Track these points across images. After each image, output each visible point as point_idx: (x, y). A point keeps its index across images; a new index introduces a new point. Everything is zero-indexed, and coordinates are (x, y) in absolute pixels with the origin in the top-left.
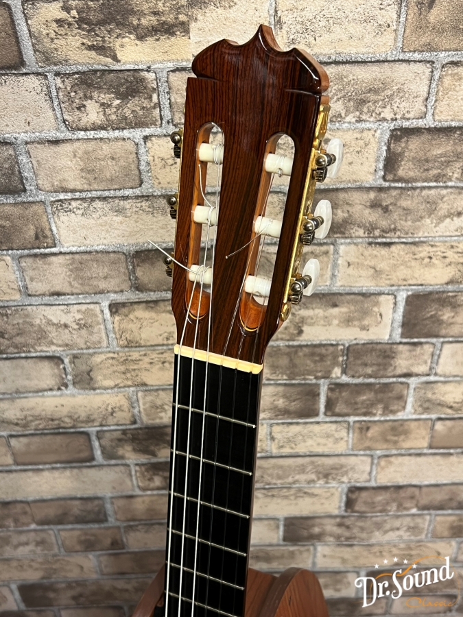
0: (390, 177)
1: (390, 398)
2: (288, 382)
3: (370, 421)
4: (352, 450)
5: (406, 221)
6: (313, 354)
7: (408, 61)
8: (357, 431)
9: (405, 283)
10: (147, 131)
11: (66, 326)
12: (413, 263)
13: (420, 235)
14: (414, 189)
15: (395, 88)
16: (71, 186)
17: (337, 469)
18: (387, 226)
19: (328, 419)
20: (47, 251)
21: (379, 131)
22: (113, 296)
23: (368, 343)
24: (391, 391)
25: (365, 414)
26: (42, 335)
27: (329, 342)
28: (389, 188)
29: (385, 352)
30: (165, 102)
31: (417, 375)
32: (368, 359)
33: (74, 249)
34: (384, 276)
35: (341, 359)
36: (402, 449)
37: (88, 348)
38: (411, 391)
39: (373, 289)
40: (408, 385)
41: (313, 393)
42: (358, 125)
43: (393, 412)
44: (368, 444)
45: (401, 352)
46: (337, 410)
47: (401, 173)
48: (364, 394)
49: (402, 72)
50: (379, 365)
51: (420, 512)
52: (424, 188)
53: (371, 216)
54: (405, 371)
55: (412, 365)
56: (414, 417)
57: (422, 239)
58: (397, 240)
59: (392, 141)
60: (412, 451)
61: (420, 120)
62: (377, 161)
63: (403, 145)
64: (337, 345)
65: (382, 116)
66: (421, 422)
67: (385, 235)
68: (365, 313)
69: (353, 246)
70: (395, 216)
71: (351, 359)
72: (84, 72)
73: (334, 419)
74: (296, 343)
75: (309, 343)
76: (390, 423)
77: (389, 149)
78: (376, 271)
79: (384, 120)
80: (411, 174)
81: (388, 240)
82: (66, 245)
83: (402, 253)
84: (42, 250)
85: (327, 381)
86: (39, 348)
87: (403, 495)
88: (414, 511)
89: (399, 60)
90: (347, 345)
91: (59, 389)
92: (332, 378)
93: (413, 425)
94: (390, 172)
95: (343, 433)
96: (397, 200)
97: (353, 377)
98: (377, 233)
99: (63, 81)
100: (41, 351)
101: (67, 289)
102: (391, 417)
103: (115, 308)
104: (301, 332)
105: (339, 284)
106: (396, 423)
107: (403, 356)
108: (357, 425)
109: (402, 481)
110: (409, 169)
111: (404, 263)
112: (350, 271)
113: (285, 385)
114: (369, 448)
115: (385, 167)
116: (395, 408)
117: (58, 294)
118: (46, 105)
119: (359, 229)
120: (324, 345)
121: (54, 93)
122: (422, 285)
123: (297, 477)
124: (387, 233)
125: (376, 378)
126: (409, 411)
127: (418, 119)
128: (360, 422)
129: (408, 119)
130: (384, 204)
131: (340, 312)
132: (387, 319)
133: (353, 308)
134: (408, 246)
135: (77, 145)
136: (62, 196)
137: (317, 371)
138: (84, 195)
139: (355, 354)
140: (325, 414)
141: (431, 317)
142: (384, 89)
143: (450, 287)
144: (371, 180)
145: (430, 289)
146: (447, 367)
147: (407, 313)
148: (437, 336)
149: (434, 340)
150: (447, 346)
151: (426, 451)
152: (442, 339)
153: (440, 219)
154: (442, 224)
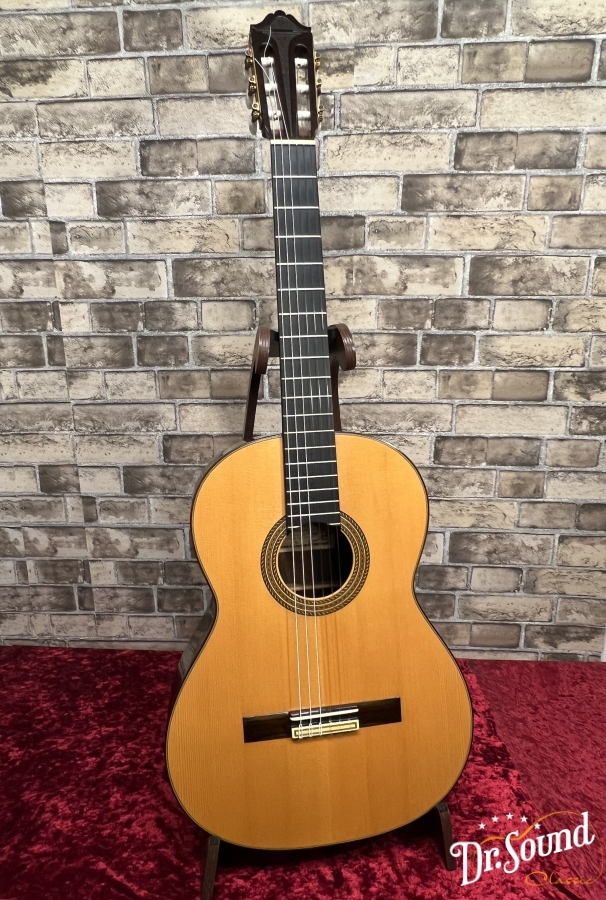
0: (458, 167)
1: (463, 349)
2: (396, 332)
3: (450, 371)
4: (438, 398)
5: (468, 199)
6: (413, 307)
8: (441, 380)
9: (469, 248)
12: (474, 232)
13: (477, 210)
14: (472, 175)
15: (458, 106)
17: (427, 417)
18: (457, 202)
19: (422, 368)
21: (451, 135)
23: (447, 299)
24: (464, 343)
25: (448, 364)
27: (423, 297)
28: (457, 175)
29: (459, 306)
31: (481, 329)
32: (448, 313)
34: (456, 242)
36: (473, 399)
38: (477, 343)
39: (451, 253)
40: (474, 338)
41: (411, 343)
42: (440, 130)
43: (466, 363)
44: (449, 392)
45: (469, 307)
46: (428, 359)
47: (464, 163)
48: (446, 345)
49: (462, 96)
50: (455, 318)
51: (488, 467)
52: (477, 175)
53: (447, 195)
54: (472, 324)
55: (476, 319)
56: (480, 368)
57: (478, 213)
58: (463, 214)
59: (458, 142)
60: (480, 402)
61: (473, 128)
62: (450, 155)
63: (464, 144)
64: (428, 300)
65: (452, 124)
66: (485, 373)
67: (456, 210)
68: (446, 272)
69: (437, 218)
70: (462, 195)
71: (437, 312)
73: (426, 368)
74: (402, 298)
75: (411, 298)
76: (464, 373)
77: (456, 147)
78: (451, 238)
79: (453, 127)
80: (470, 164)
81: (458, 214)
83: (466, 223)
85: (422, 332)
86: (242, 293)
87: (475, 447)
88: (484, 465)
89: (460, 89)
90: (434, 300)
91: (249, 329)
92: (425, 329)
93: (479, 375)
94: (458, 163)
95: (432, 382)
96: (462, 183)
97: (439, 328)
98: (452, 208)
100: (244, 296)
101: (266, 246)
102: (464, 367)
104: (406, 288)
105: (430, 248)
106: (469, 373)
107: (471, 310)
108: (442, 374)
109: (474, 432)
110: (468, 161)
111: (469, 231)
112: (436, 237)
114: (450, 397)
115: (455, 159)
116: (467, 358)
117: (261, 249)
119: (441, 205)
120: (419, 300)
122: (479, 250)
123: (400, 424)
124: (457, 207)
125: (453, 330)
126: (475, 364)
127: (471, 126)
128: (444, 371)
129: (466, 127)
130: (455, 186)
131: (430, 272)
132: (460, 278)
133: (438, 268)
134: (470, 218)
137: (415, 323)
139: (440, 307)
140: (420, 363)
141: (487, 277)
142: (453, 107)
143: (497, 252)
144: (448, 169)
145: (485, 253)
146: (499, 322)
147: (472, 274)
148: (492, 294)
149: (489, 297)
150: (498, 303)
151: (490, 402)
152: (495, 297)
153: (488, 198)
154: (489, 202)
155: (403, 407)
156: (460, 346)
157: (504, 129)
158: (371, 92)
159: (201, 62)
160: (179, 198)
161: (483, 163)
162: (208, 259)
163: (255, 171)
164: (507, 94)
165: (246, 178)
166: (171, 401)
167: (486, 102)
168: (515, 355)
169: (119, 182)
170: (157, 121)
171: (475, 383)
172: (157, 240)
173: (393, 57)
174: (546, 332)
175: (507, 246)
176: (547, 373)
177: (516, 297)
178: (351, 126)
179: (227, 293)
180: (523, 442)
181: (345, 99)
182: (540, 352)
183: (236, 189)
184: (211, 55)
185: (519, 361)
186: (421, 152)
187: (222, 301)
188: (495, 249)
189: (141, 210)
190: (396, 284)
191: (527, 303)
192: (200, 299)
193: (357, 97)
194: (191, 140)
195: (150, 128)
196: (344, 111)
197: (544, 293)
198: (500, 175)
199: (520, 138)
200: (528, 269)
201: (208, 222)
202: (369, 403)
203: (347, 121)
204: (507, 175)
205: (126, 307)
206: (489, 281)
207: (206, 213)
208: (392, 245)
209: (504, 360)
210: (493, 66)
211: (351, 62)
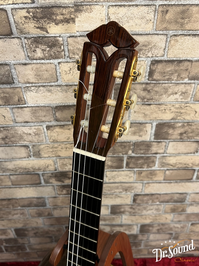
0: (150, 79)
1: (149, 162)
2: (112, 156)
3: (142, 170)
4: (136, 181)
5: (156, 96)
6: (121, 145)
7: (158, 34)
8: (137, 174)
9: (155, 119)
10: (60, 60)
11: (30, 134)
12: (159, 112)
13: (162, 101)
14: (159, 83)
15: (153, 45)
16: (31, 81)
17: (130, 188)
18: (149, 98)
19: (127, 169)
20: (23, 106)
21: (146, 61)
22: (47, 123)
23: (142, 142)
24: (150, 159)
25: (140, 168)
26: (21, 138)
27: (127, 141)
28: (150, 83)
29: (148, 145)
30: (66, 49)
31: (159, 153)
32: (142, 147)
33: (33, 105)
34: (148, 117)
35: (132, 147)
36: (154, 180)
37: (38, 142)
38: (157, 159)
40: (156, 157)
41: (121, 160)
43: (151, 167)
44: (141, 179)
45: (154, 145)
46: (130, 166)
47: (155, 77)
48: (140, 161)
49: (155, 38)
50: (145, 149)
51: (160, 203)
52: (163, 83)
54: (155, 152)
55: (158, 150)
56: (158, 169)
57: (162, 103)
58: (153, 103)
59: (152, 65)
60: (157, 181)
61: (162, 57)
63: (156, 67)
64: (130, 142)
65: (148, 55)
66: (161, 171)
67: (149, 101)
68: (141, 130)
71: (136, 147)
72: (35, 37)
73: (129, 169)
75: (120, 141)
76: (150, 171)
77: (150, 68)
78: (145, 115)
80: (159, 78)
81: (150, 103)
82: (30, 104)
83: (154, 108)
84: (21, 106)
85: (127, 156)
86: (20, 142)
88: (158, 203)
89: (154, 34)
90: (134, 142)
91: (28, 158)
92: (128, 154)
93: (158, 172)
94: (151, 77)
95: (132, 175)
96: (153, 88)
98: (145, 100)
99: (28, 41)
100: (21, 143)
101: (30, 120)
102: (150, 169)
103: (48, 128)
106: (152, 171)
107: (155, 146)
108: (138, 172)
109: (153, 192)
110: (158, 76)
111: (155, 112)
113: (111, 157)
114: (142, 180)
115: (149, 75)
116: (151, 165)
117: (27, 122)
118: (21, 50)
119: (139, 99)
120: (126, 142)
121: (24, 45)
122: (162, 120)
123: (116, 190)
124: (149, 100)
125: (144, 154)
127: (161, 57)
128: (139, 170)
129: (158, 57)
130: (148, 89)
131: (132, 130)
132: (149, 133)
133: (136, 128)
134: (157, 105)
135: (33, 65)
136: (28, 85)
137: (123, 152)
138: (36, 85)
139: (137, 145)
140: (126, 168)
141: (165, 132)
142: (149, 45)
143: (172, 121)
145: (165, 121)
148: (167, 139)
149: (166, 141)
152: (169, 140)
153: (169, 95)
161: (167, 77)
167: (172, 42)
168: (178, 163)
209: (172, 165)
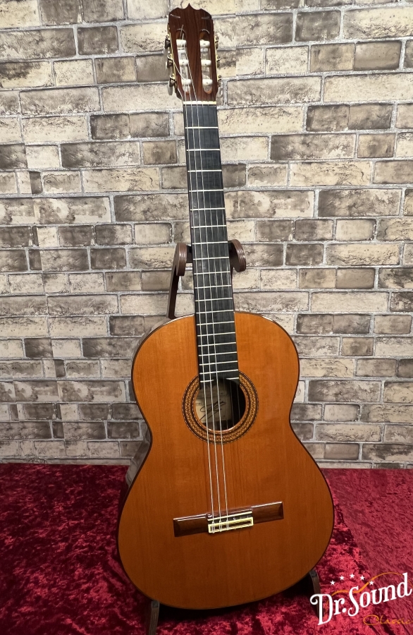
39: (305, 188)
42: (296, 104)
53: (302, 149)
62: (304, 121)
69: (296, 165)
70: (312, 148)
74: (272, 219)
79: (305, 102)
87: (325, 321)
97: (298, 240)
104: (275, 212)
105: (291, 185)
112: (295, 178)
126: (324, 264)
144: (302, 130)
146: (340, 235)
147: (320, 202)
150: (339, 222)
151: (334, 290)
154: (331, 153)
155: (274, 295)
156: (313, 252)
157: (340, 103)
158: (248, 80)
159: (131, 61)
160: (117, 154)
162: (139, 195)
163: (169, 135)
164: (342, 78)
165: (163, 140)
166: (114, 293)
169: (76, 144)
170: (101, 102)
171: (324, 277)
172: (103, 183)
173: (262, 55)
174: (373, 242)
175: (344, 182)
176: (374, 269)
177: (351, 217)
178: (235, 103)
179: (151, 219)
180: (357, 317)
181: (230, 84)
182: (368, 255)
183: (157, 147)
184: (138, 56)
185: (355, 262)
186: (284, 119)
187: (148, 224)
188: (336, 185)
189: (92, 163)
190: (268, 210)
191: (359, 221)
192: (134, 223)
193: (238, 83)
194: (125, 114)
195: (97, 106)
196: (230, 92)
197: (370, 214)
198: (338, 134)
199: (351, 108)
200: (359, 198)
201: (138, 170)
202: (251, 292)
203: (232, 99)
204: (343, 134)
205: (82, 229)
206: (332, 207)
207: (137, 164)
208: (265, 184)
210: (331, 60)
211: (234, 59)
